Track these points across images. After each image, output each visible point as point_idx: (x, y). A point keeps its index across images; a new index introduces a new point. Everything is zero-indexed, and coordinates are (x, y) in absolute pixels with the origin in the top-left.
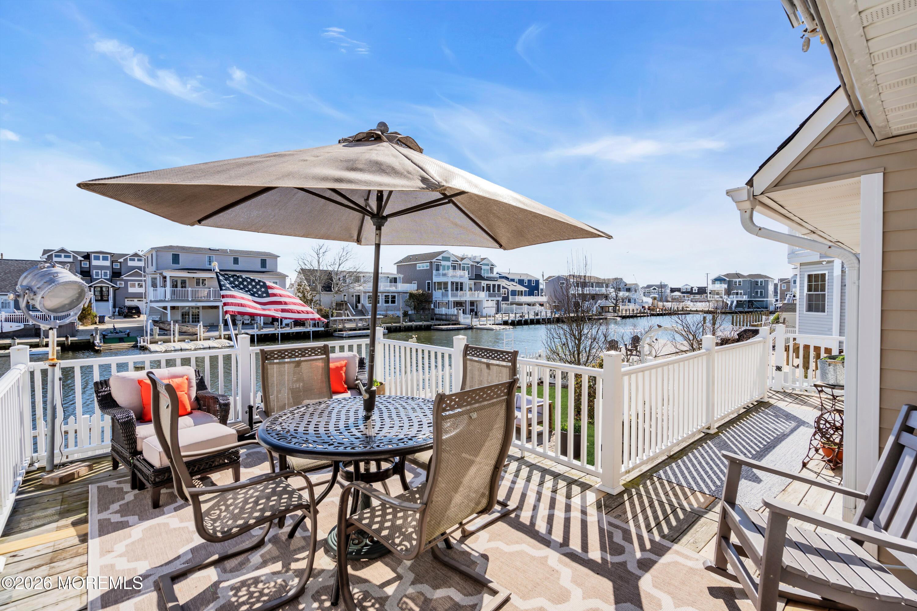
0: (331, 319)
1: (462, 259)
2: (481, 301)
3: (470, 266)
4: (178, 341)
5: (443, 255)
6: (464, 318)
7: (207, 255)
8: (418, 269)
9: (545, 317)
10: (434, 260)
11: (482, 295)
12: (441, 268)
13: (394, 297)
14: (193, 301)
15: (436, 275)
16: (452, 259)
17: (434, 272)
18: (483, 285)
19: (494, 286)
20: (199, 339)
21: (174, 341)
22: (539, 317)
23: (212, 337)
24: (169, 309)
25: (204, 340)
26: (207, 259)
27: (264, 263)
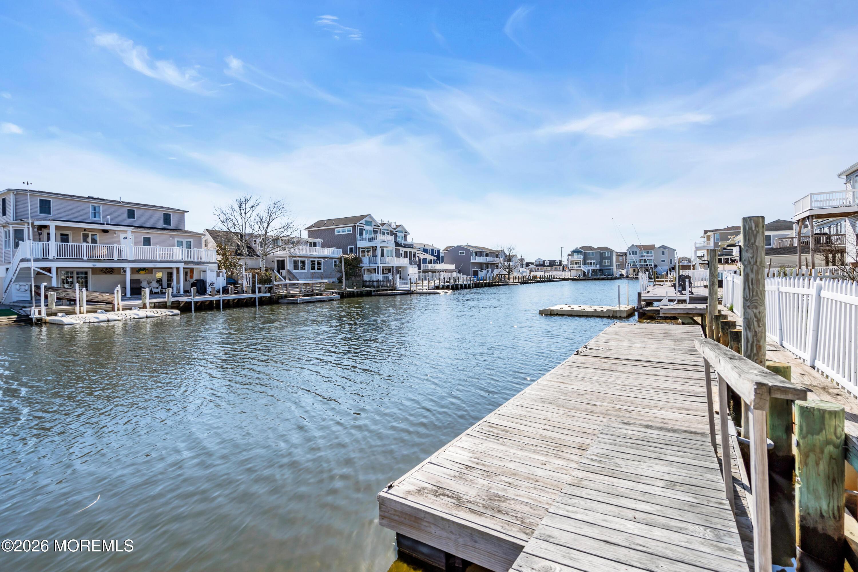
0: (275, 283)
1: (382, 225)
2: (405, 268)
3: (389, 232)
4: (88, 312)
5: (367, 219)
6: (401, 284)
7: (91, 204)
8: (336, 234)
9: (462, 283)
10: (358, 224)
11: (404, 262)
12: (364, 232)
13: (319, 263)
14: (89, 260)
15: (360, 240)
16: (373, 224)
17: (358, 236)
18: (401, 252)
19: (410, 252)
20: (116, 309)
21: (80, 313)
22: (457, 283)
23: (135, 306)
24: (54, 271)
25: (123, 310)
26: (91, 210)
27: (167, 219)
